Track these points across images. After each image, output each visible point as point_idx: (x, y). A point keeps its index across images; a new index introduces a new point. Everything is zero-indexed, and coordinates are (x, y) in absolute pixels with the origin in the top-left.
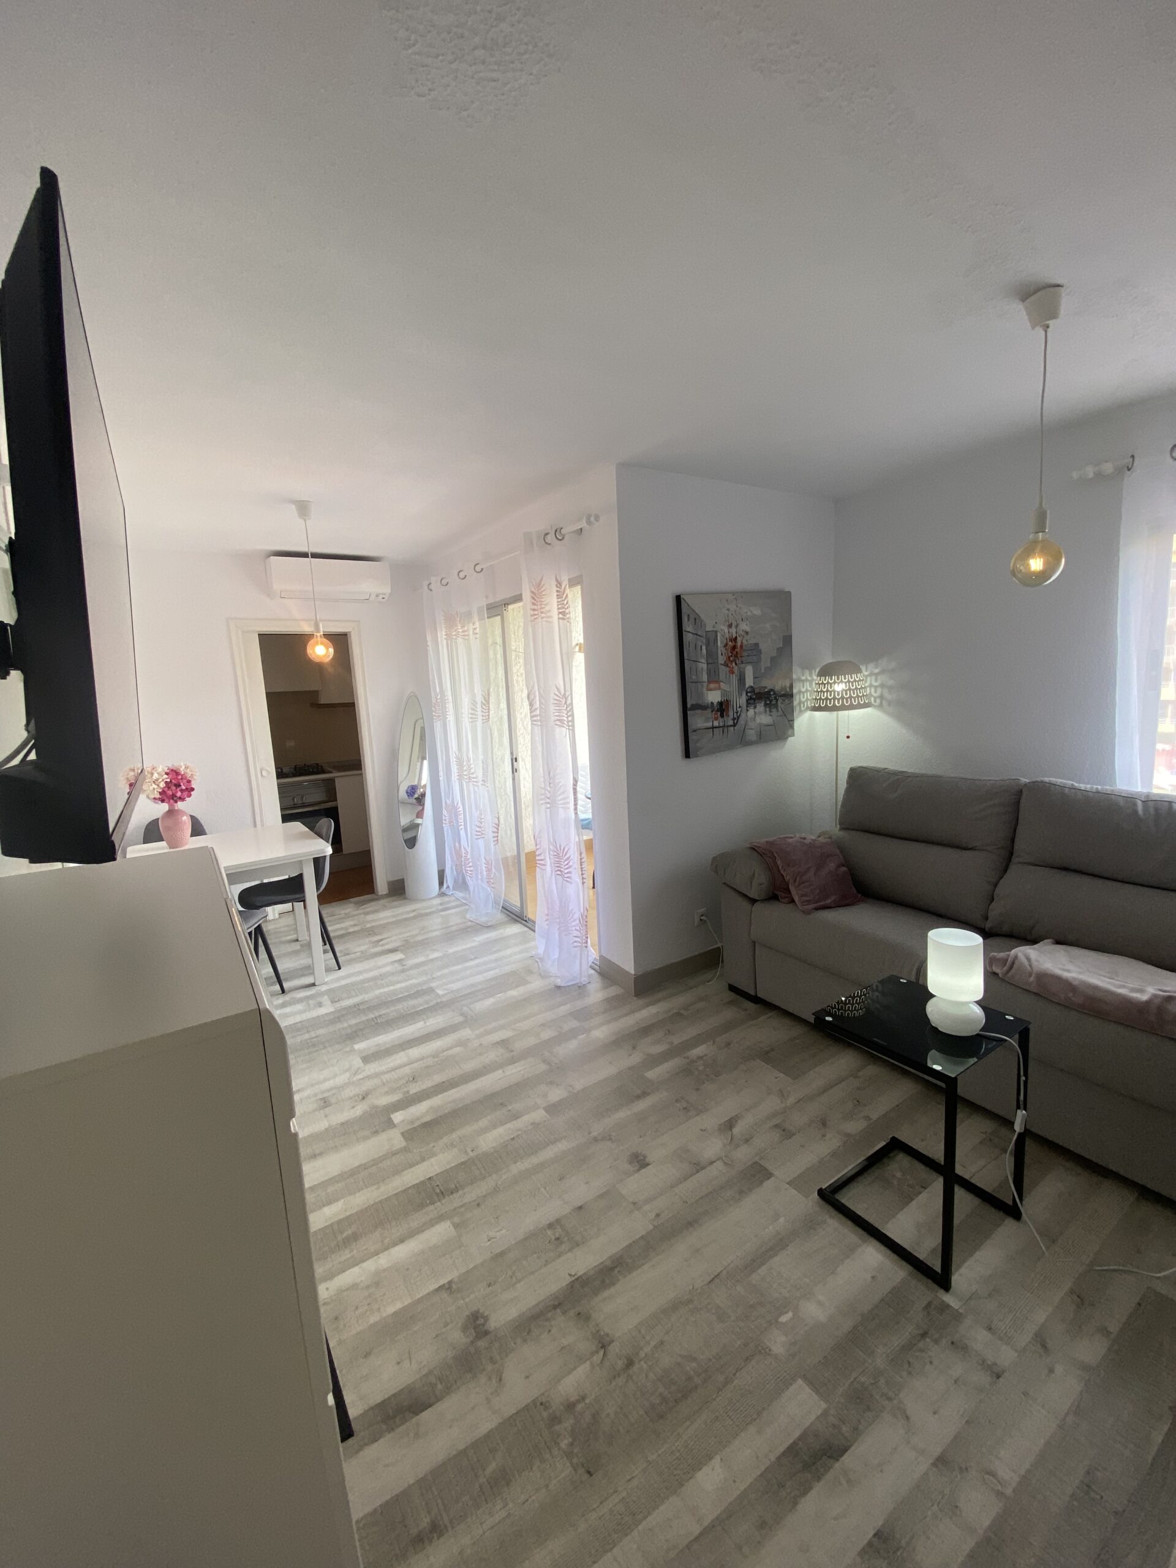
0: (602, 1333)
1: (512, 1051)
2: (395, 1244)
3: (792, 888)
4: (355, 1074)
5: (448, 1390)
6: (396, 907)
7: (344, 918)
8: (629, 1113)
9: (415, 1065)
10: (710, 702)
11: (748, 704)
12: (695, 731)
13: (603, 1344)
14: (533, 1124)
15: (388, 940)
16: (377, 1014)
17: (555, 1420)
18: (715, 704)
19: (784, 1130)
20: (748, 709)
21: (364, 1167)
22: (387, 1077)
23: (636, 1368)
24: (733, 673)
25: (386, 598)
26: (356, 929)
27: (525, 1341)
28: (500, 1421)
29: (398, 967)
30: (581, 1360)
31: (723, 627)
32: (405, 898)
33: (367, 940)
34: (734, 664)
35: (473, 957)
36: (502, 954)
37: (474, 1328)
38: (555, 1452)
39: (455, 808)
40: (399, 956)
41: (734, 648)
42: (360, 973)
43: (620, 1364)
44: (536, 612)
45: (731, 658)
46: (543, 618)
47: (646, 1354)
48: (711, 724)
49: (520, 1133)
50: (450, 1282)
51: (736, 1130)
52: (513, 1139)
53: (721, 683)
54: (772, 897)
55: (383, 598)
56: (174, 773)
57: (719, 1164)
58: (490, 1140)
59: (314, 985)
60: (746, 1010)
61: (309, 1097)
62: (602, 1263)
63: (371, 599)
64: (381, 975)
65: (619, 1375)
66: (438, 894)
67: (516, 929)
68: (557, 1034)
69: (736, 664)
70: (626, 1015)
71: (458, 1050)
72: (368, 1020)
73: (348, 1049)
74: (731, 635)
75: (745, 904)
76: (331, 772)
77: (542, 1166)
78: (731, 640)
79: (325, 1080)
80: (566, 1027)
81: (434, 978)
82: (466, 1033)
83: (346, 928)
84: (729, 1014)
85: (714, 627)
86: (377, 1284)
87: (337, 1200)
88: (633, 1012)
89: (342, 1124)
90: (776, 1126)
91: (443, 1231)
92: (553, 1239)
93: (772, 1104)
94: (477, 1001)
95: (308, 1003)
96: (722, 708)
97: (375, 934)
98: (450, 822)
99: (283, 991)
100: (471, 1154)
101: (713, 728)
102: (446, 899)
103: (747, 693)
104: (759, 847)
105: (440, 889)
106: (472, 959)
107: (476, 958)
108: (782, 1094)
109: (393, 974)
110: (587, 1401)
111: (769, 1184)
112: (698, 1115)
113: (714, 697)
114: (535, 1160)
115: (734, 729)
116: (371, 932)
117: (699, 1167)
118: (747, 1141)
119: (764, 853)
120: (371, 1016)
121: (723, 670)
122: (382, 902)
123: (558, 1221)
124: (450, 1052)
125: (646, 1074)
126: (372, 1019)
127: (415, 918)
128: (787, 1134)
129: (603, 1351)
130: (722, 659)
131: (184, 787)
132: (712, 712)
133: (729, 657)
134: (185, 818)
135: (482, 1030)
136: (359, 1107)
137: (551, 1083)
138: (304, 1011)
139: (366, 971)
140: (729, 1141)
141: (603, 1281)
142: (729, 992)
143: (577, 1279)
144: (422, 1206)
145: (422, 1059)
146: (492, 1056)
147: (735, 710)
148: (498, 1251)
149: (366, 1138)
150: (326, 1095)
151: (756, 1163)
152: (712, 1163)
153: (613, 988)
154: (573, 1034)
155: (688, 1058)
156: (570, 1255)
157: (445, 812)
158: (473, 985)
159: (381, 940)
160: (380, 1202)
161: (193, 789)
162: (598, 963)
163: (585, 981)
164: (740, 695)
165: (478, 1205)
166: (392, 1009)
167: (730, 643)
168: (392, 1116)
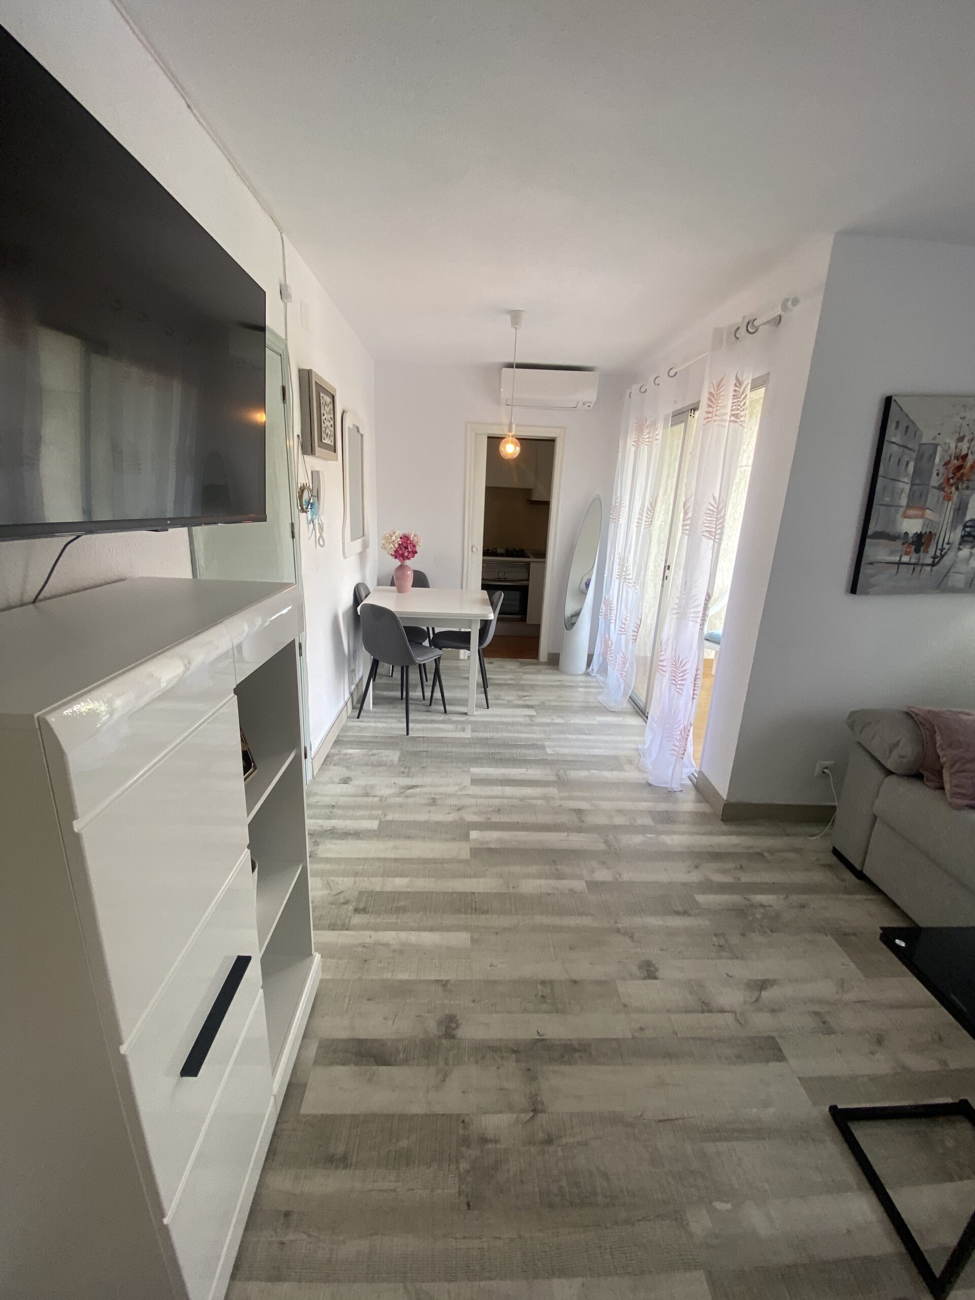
0: (539, 1099)
1: (583, 822)
2: (425, 929)
3: (946, 774)
4: (461, 790)
5: (405, 1062)
6: (548, 674)
7: (509, 672)
8: (661, 922)
9: (505, 801)
10: (904, 531)
11: (963, 540)
12: (871, 564)
13: (536, 1108)
14: (571, 890)
15: (530, 698)
16: (497, 751)
17: (465, 1141)
18: (911, 535)
19: (824, 1023)
20: (961, 547)
21: (435, 861)
22: (479, 801)
23: (551, 1149)
24: (949, 499)
25: (591, 406)
26: (512, 682)
27: (477, 1062)
28: (428, 1112)
29: (528, 720)
30: (511, 1108)
31: (948, 440)
32: (558, 669)
33: (515, 693)
34: (953, 489)
35: (587, 732)
36: (613, 738)
37: (447, 1028)
38: (453, 1167)
39: (611, 603)
40: (532, 712)
41: (960, 468)
42: (500, 716)
43: (541, 1135)
44: (710, 415)
45: (951, 481)
46: (715, 421)
47: (567, 1143)
48: (898, 558)
49: (556, 892)
50: (447, 981)
51: (764, 994)
52: (549, 894)
53: (927, 511)
54: (917, 776)
55: (589, 406)
56: (405, 538)
57: (730, 1017)
58: (532, 886)
59: (466, 714)
60: (843, 880)
61: (425, 794)
62: (570, 1040)
63: (578, 408)
64: (513, 723)
65: (534, 1144)
66: (584, 674)
67: (636, 721)
68: (628, 823)
69: (957, 489)
70: (704, 834)
71: (540, 802)
72: (488, 753)
73: (466, 769)
74: (958, 451)
75: (878, 773)
76: (529, 557)
77: (561, 929)
78: (957, 458)
79: (442, 786)
80: (640, 822)
81: (549, 739)
82: (552, 791)
83: (506, 680)
84: (818, 877)
85: (934, 439)
86: (401, 952)
87: (407, 876)
88: (711, 833)
89: (436, 822)
90: (817, 1014)
91: (461, 939)
92: (540, 995)
93: (825, 989)
94: (574, 770)
95: (456, 726)
96: (920, 542)
97: (524, 690)
98: (605, 615)
99: (445, 712)
100: (512, 891)
101: (899, 563)
102: (589, 679)
103: (965, 526)
104: (917, 715)
105: (587, 669)
106: (585, 734)
107: (589, 734)
108: (842, 985)
109: (521, 724)
110: (498, 1146)
111: (776, 1067)
112: (732, 958)
113: (912, 526)
114: (557, 921)
115: (932, 570)
116: (522, 687)
117: (706, 1007)
118: (773, 1011)
119: (921, 723)
120: (493, 751)
121: (934, 496)
122: (540, 667)
123: (551, 982)
124: (534, 802)
125: (695, 896)
126: (492, 753)
127: (557, 686)
128: (826, 1027)
129: (532, 1114)
130: (935, 481)
131: (410, 550)
132: (903, 544)
133: (948, 480)
134: (409, 573)
135: (566, 794)
136: (452, 815)
137: (603, 863)
138: (452, 731)
139: (505, 716)
140: (754, 1000)
141: (562, 1056)
142: (832, 854)
143: (542, 1040)
144: (458, 911)
145: (511, 798)
146: (564, 819)
147: (940, 546)
148: (493, 978)
149: (446, 840)
150: (437, 797)
151: (773, 1038)
152: (722, 1011)
153: (703, 805)
154: (643, 830)
155: (748, 900)
156: (547, 1016)
157: (603, 605)
158: (577, 755)
159: (526, 696)
160: (432, 893)
161: (416, 552)
162: (697, 776)
163: (677, 788)
164: (954, 527)
165: (497, 933)
166: (509, 751)
167: (955, 461)
168: (471, 832)
